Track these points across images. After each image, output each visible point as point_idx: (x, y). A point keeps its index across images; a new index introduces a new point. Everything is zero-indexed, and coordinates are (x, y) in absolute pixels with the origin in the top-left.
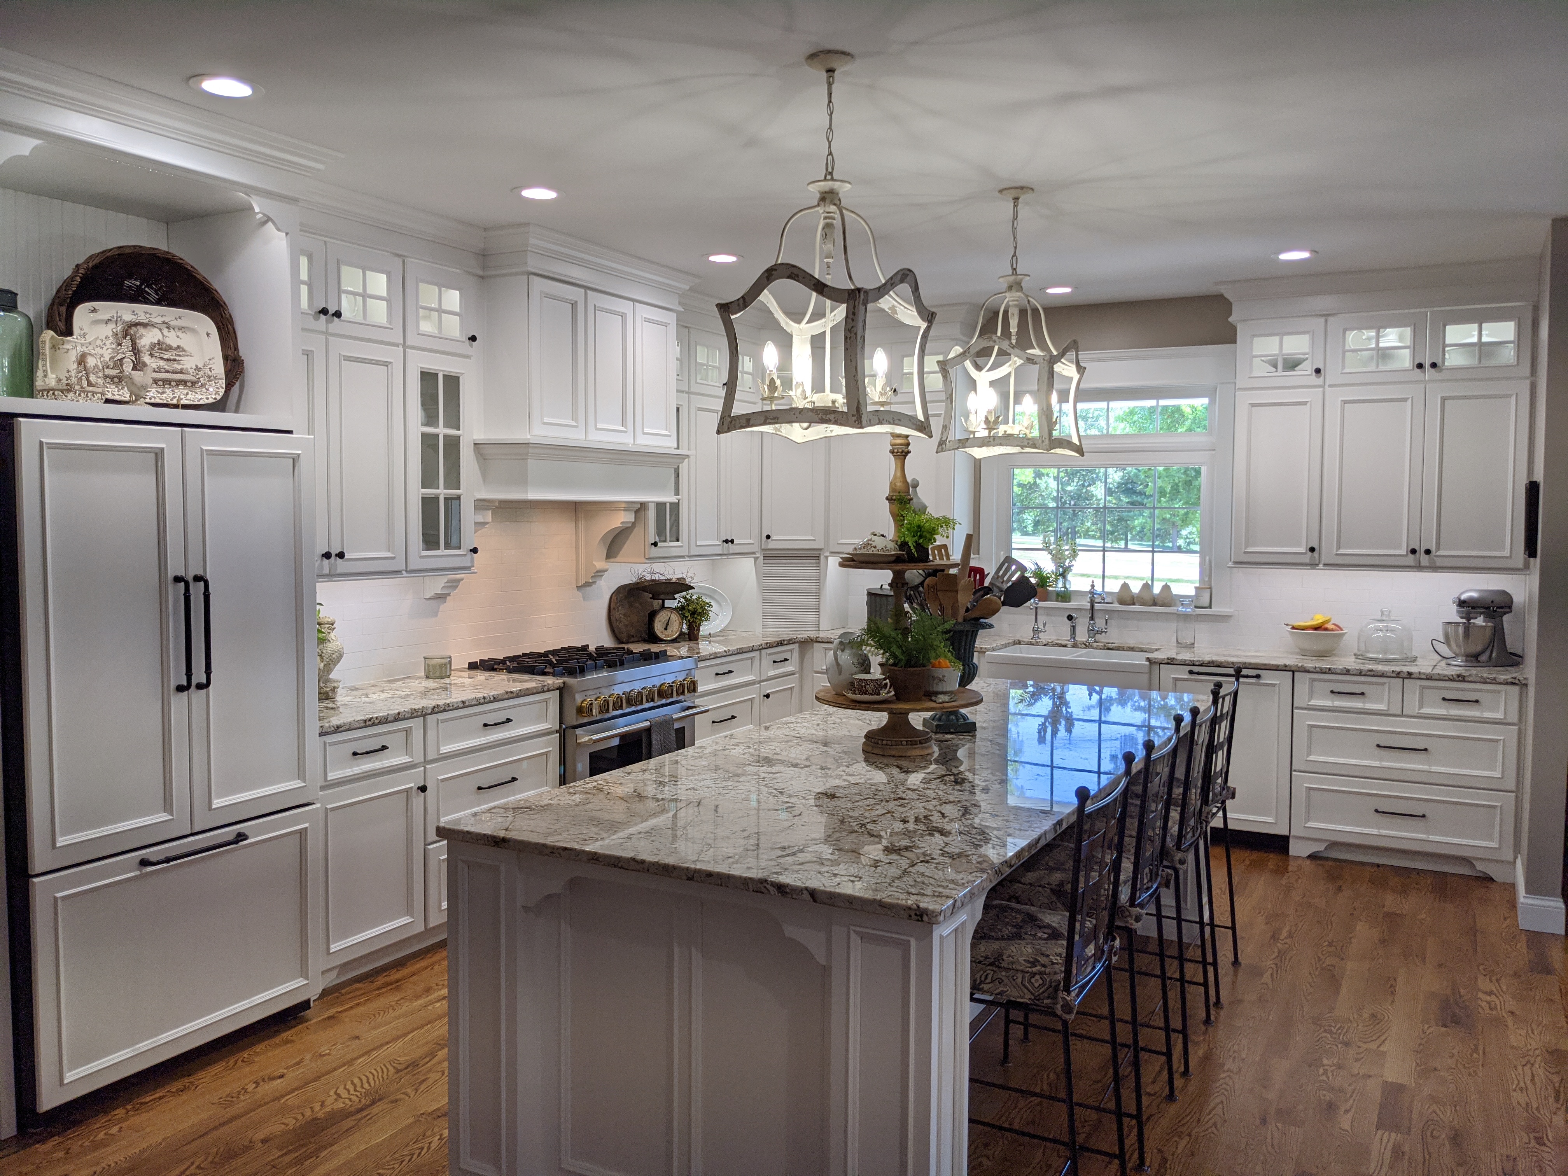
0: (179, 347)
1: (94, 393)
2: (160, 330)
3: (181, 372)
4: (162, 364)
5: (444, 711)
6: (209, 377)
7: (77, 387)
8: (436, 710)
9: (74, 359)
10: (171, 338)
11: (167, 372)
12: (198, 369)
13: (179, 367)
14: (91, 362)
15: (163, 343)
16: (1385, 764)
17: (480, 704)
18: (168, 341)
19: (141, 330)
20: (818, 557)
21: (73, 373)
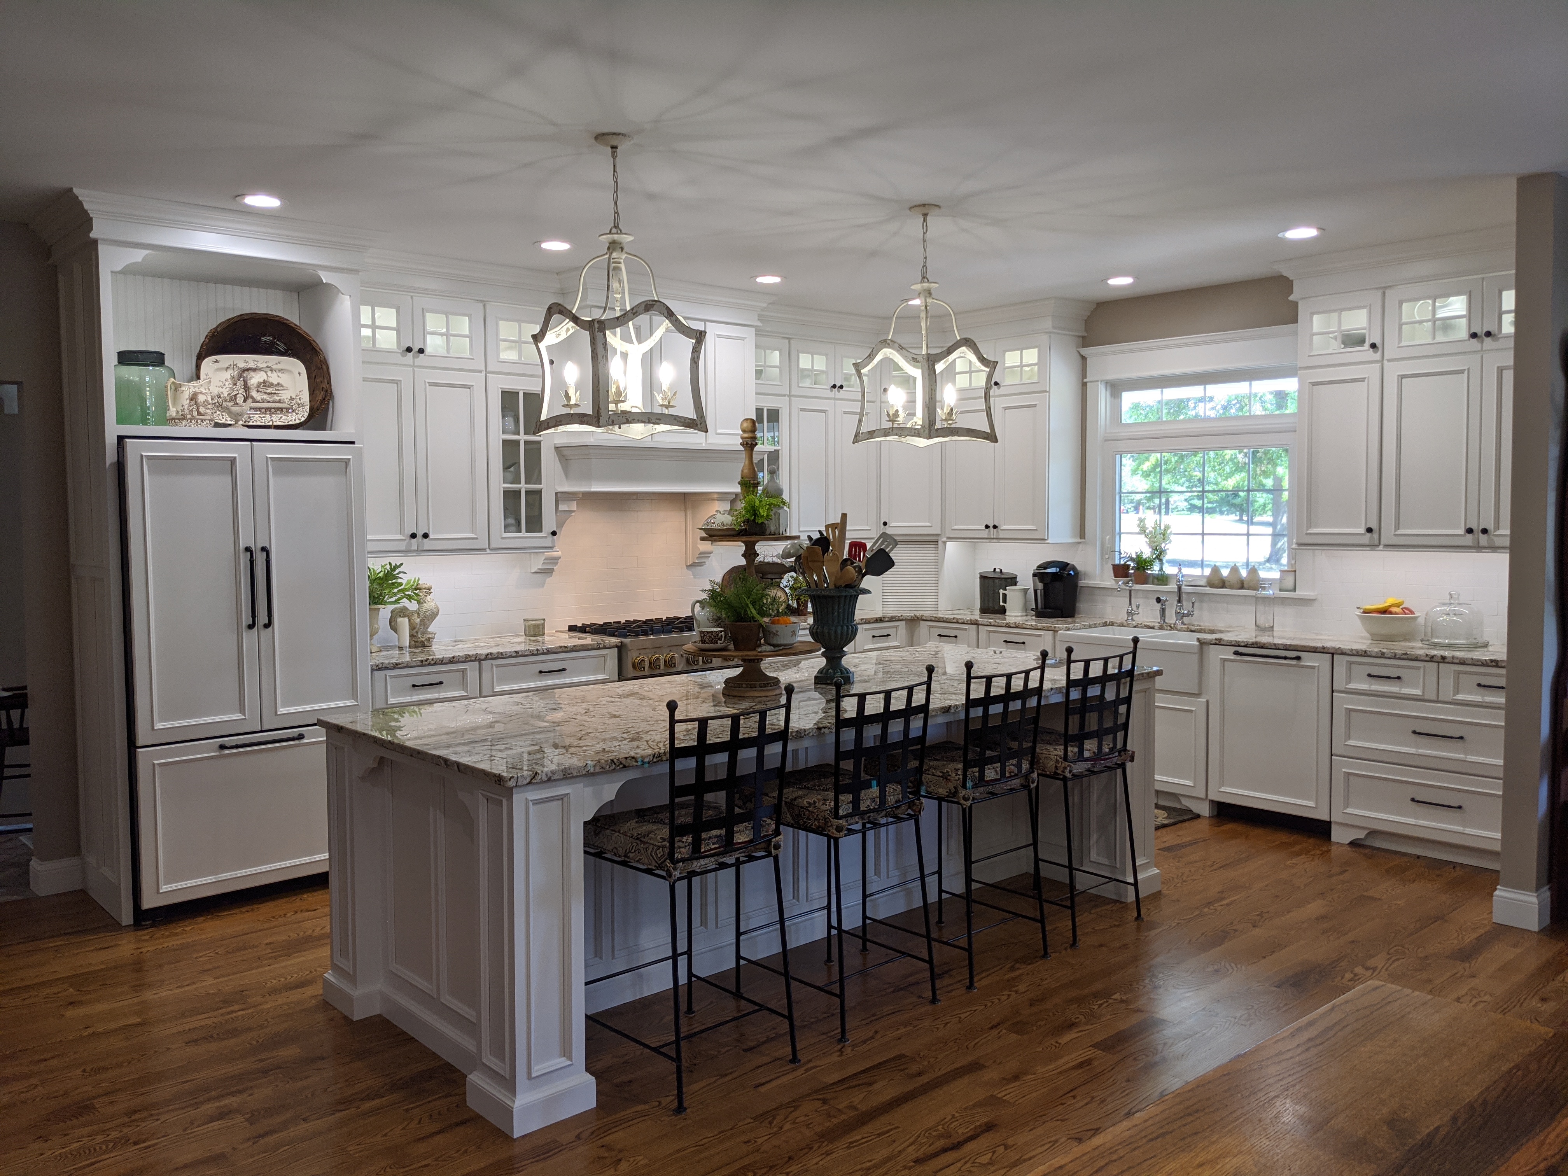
0: (278, 384)
1: (202, 421)
2: (266, 372)
3: (279, 402)
4: (265, 396)
5: (497, 658)
6: (299, 404)
7: (189, 416)
8: (490, 657)
9: (187, 397)
10: (274, 378)
11: (269, 402)
12: (292, 399)
13: (278, 398)
14: (201, 398)
15: (267, 382)
16: (1421, 751)
17: (533, 655)
18: (271, 380)
19: (252, 373)
20: (936, 543)
21: (186, 407)
